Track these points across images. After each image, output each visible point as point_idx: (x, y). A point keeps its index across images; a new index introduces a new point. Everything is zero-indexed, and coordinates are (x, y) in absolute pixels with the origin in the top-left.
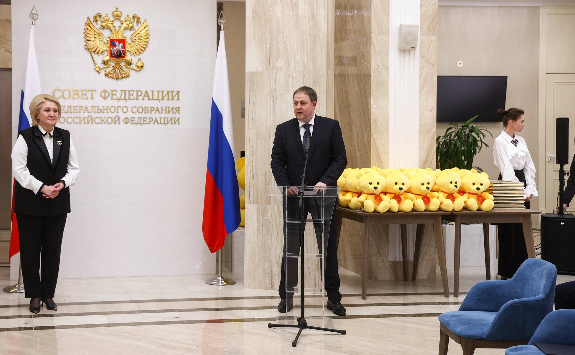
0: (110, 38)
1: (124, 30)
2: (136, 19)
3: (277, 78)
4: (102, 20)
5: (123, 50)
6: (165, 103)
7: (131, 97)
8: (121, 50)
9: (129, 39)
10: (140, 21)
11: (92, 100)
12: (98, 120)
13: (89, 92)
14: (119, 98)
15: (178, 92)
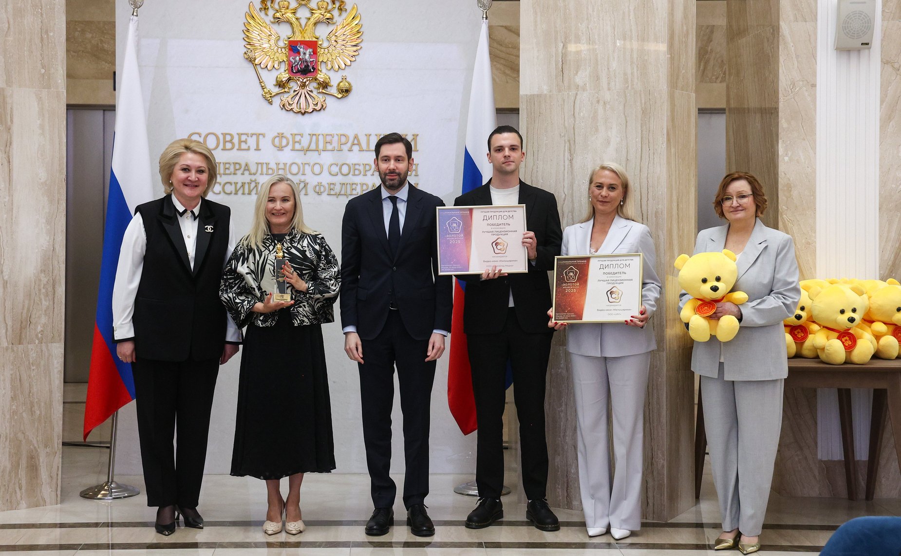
0: (290, 40)
1: (315, 24)
2: (337, 4)
4: (277, 7)
5: (311, 60)
7: (329, 147)
9: (325, 40)
10: (346, 7)
11: (256, 151)
13: (251, 137)
14: (306, 148)
15: (415, 137)
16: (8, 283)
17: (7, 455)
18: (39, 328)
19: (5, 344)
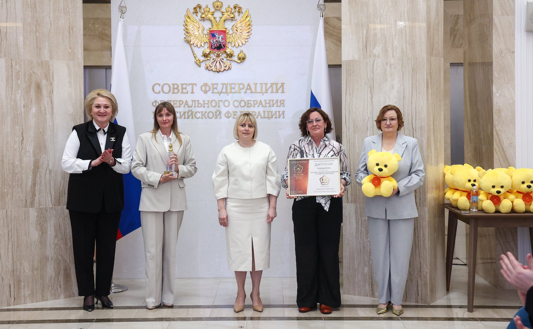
0: (211, 30)
1: (225, 21)
2: (237, 9)
4: (203, 11)
5: (223, 41)
6: (268, 96)
7: (233, 91)
8: (221, 41)
9: (231, 30)
10: (242, 11)
11: (192, 94)
12: (198, 115)
13: (189, 85)
14: (220, 91)
15: (283, 84)
16: (52, 171)
17: (53, 269)
19: (51, 206)
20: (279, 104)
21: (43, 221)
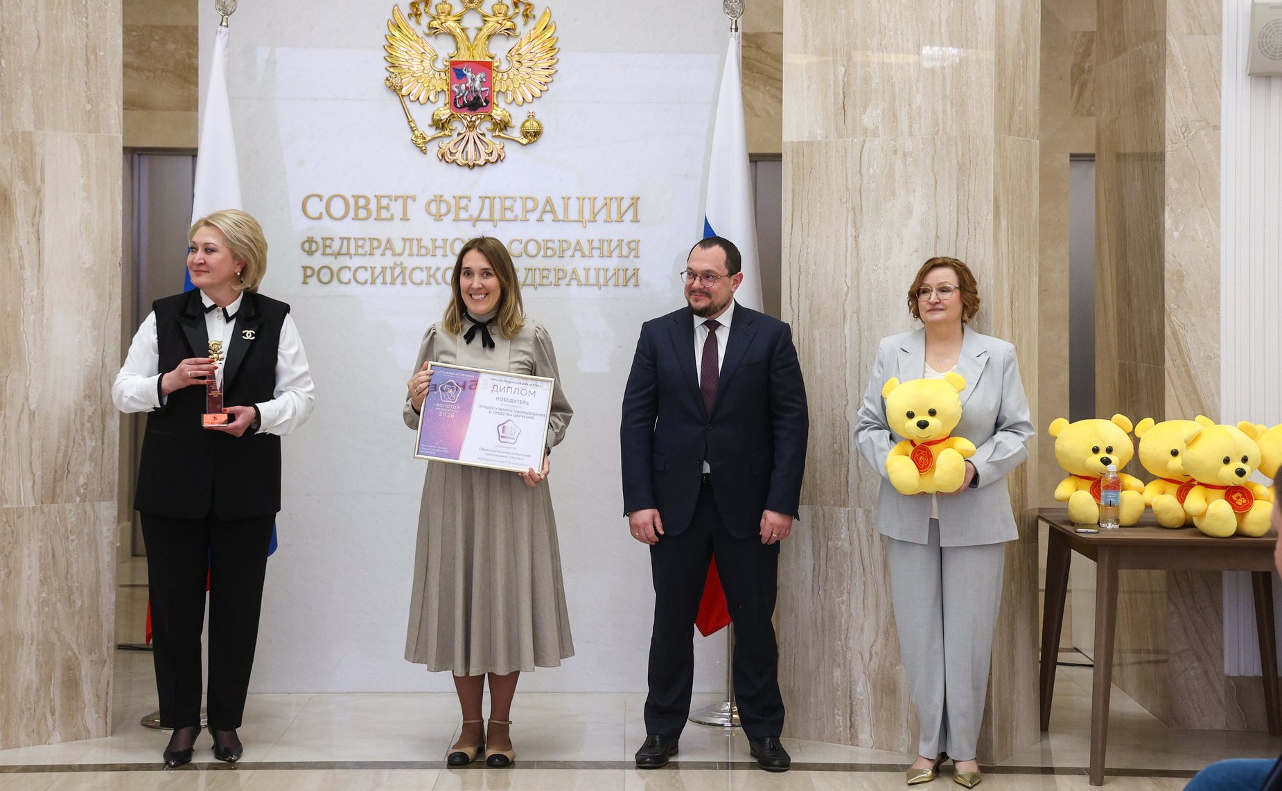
0: (453, 59)
1: (489, 37)
2: (522, 8)
3: (865, 158)
4: (433, 12)
5: (483, 89)
6: (597, 231)
7: (509, 215)
8: (478, 89)
9: (504, 61)
10: (534, 13)
11: (403, 222)
12: (419, 276)
13: (395, 200)
14: (475, 215)
15: (635, 202)
16: (36, 413)
17: (34, 666)
18: (82, 480)
19: (32, 504)
20: (625, 251)
21: (10, 543)
